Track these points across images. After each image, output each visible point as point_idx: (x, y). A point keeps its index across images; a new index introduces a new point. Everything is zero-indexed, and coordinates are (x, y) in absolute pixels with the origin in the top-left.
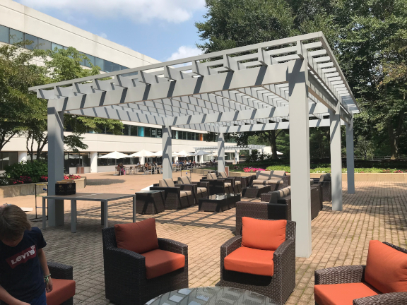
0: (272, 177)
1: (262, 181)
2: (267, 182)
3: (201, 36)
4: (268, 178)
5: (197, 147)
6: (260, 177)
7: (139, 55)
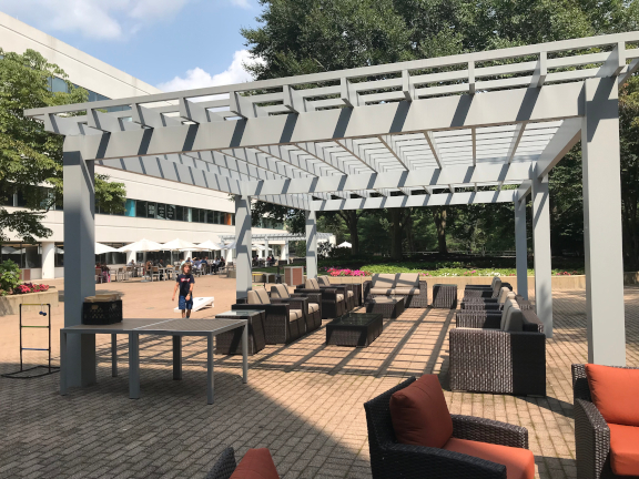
0: (398, 284)
1: (385, 291)
2: (393, 291)
3: (250, 52)
4: (390, 285)
5: (225, 235)
6: (378, 283)
7: (129, 78)
